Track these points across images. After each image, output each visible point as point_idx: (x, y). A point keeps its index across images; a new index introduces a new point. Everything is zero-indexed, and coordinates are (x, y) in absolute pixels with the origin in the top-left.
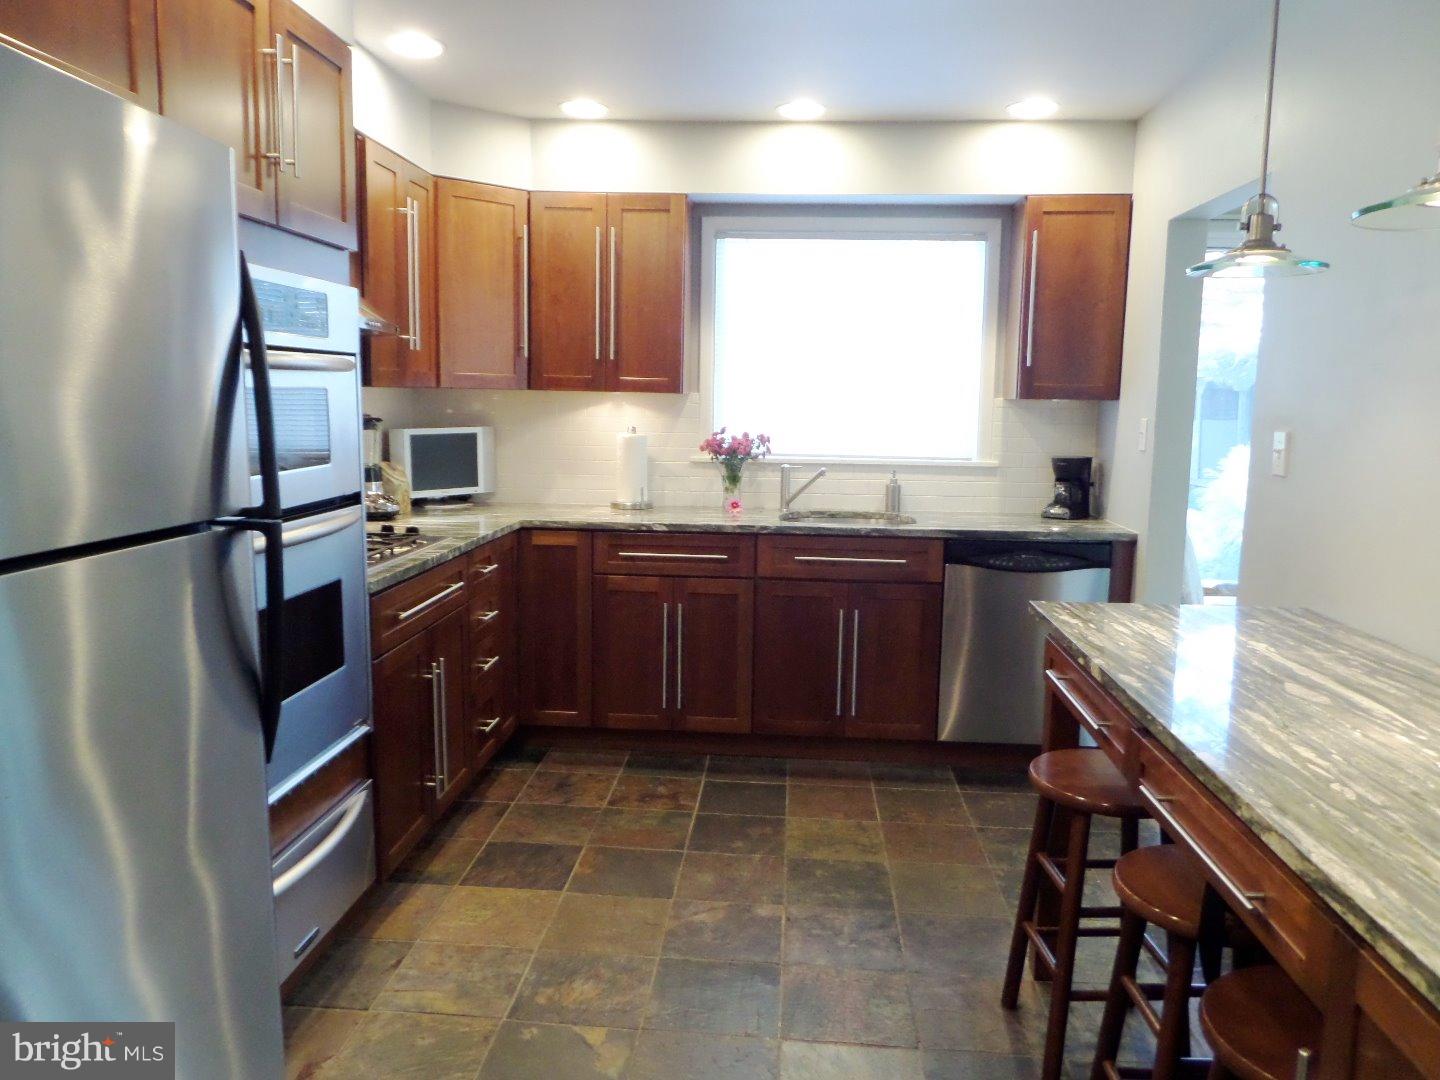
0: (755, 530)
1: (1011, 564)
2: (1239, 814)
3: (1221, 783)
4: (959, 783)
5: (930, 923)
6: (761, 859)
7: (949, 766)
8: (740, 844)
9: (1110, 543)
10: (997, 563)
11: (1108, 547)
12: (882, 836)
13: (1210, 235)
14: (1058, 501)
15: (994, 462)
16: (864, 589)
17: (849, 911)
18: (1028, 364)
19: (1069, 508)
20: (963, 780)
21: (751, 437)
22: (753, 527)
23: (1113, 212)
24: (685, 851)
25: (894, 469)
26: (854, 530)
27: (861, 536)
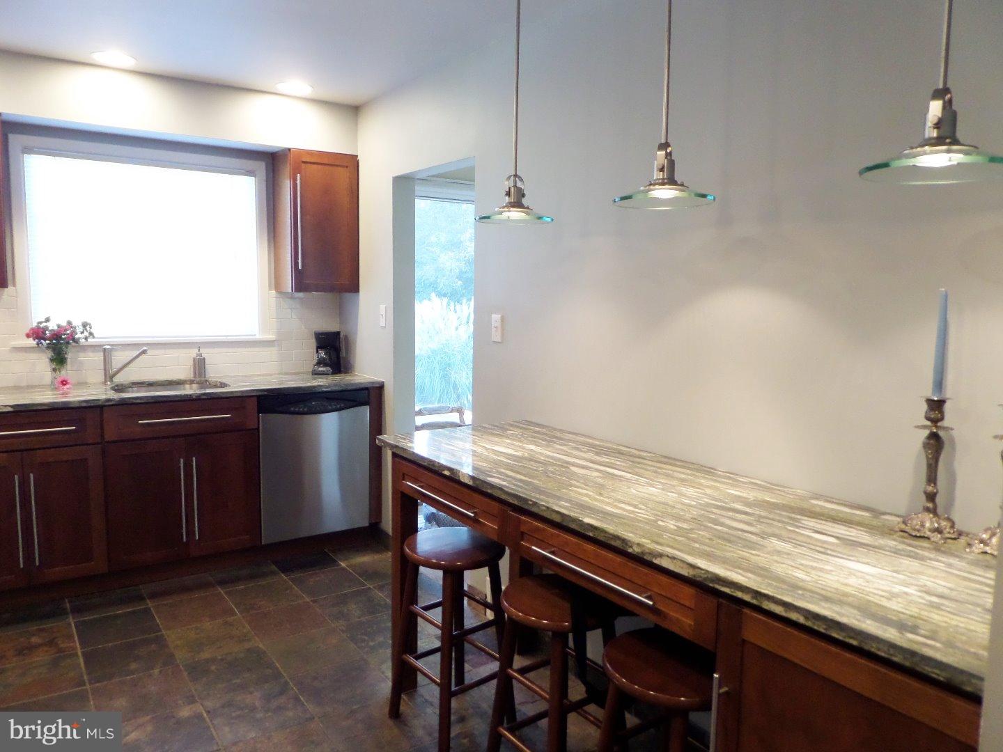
0: (100, 403)
1: (306, 410)
2: (630, 550)
3: (611, 534)
4: (283, 573)
5: (315, 678)
6: (160, 672)
7: (269, 561)
8: (133, 666)
9: (367, 389)
10: (297, 409)
11: (367, 392)
12: (247, 625)
13: (417, 188)
14: (320, 362)
15: (271, 337)
16: (197, 439)
17: (252, 689)
18: (300, 268)
19: (330, 366)
20: (285, 570)
21: (74, 324)
22: (98, 400)
23: (347, 167)
24: (88, 687)
25: (199, 345)
26: (187, 395)
27: (193, 400)
